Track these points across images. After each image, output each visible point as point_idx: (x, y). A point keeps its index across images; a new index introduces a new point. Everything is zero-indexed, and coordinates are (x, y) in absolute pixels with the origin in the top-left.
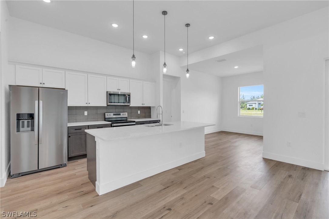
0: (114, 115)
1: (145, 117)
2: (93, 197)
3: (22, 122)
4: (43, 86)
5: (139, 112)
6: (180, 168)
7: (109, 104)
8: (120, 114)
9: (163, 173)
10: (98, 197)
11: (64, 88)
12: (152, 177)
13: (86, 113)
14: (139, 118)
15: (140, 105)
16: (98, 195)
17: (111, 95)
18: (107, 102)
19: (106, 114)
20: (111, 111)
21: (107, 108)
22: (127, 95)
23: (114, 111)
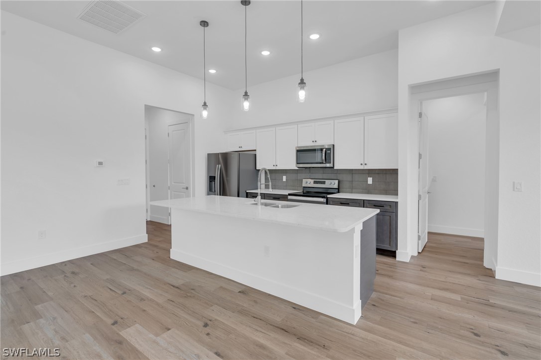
0: (315, 182)
1: (386, 192)
3: (214, 183)
4: (241, 150)
5: (370, 181)
7: (302, 166)
8: (324, 183)
13: (284, 179)
14: (369, 192)
17: (299, 151)
18: (297, 163)
19: (304, 181)
20: (317, 176)
21: (310, 171)
22: (324, 150)
23: (320, 176)
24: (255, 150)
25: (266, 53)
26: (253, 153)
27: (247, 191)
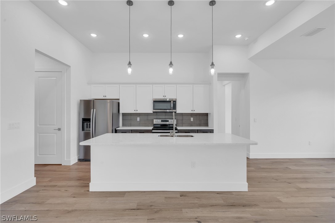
0: (162, 121)
1: (200, 125)
2: (85, 191)
3: (86, 124)
4: (106, 98)
5: (192, 119)
6: (183, 194)
7: (155, 111)
8: (168, 121)
9: (158, 192)
10: (88, 192)
11: (119, 98)
12: (145, 192)
13: (138, 119)
14: (191, 126)
15: (189, 111)
16: (89, 191)
17: (155, 102)
18: (154, 109)
19: (154, 120)
20: (161, 117)
21: (157, 114)
22: (172, 102)
23: (164, 117)
24: (119, 99)
25: (146, 36)
26: (117, 101)
27: (116, 129)
